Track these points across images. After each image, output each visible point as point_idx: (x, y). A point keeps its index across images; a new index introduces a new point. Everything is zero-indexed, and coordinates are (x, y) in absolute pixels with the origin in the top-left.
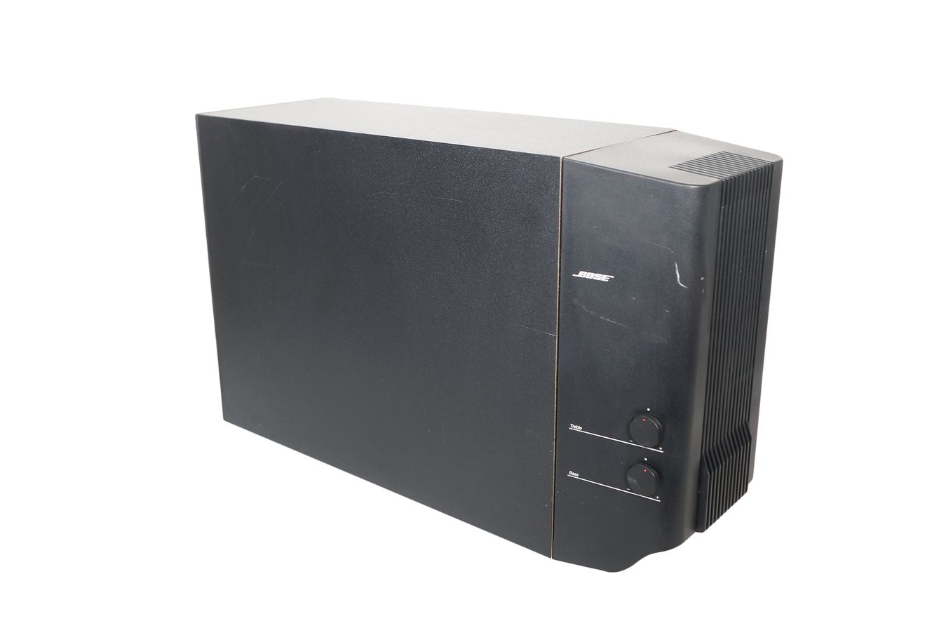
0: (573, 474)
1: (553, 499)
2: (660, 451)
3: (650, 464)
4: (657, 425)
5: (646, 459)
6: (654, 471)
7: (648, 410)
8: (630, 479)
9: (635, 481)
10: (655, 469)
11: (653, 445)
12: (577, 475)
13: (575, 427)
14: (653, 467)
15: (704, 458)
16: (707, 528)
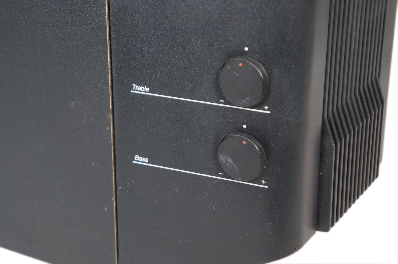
0: (141, 159)
1: (114, 199)
2: (266, 111)
3: (252, 133)
4: (261, 72)
5: (245, 126)
6: (258, 143)
7: (246, 49)
8: (222, 158)
9: (229, 160)
10: (258, 140)
11: (255, 103)
12: (147, 160)
13: (139, 88)
14: (254, 136)
15: (327, 123)
16: (333, 225)
